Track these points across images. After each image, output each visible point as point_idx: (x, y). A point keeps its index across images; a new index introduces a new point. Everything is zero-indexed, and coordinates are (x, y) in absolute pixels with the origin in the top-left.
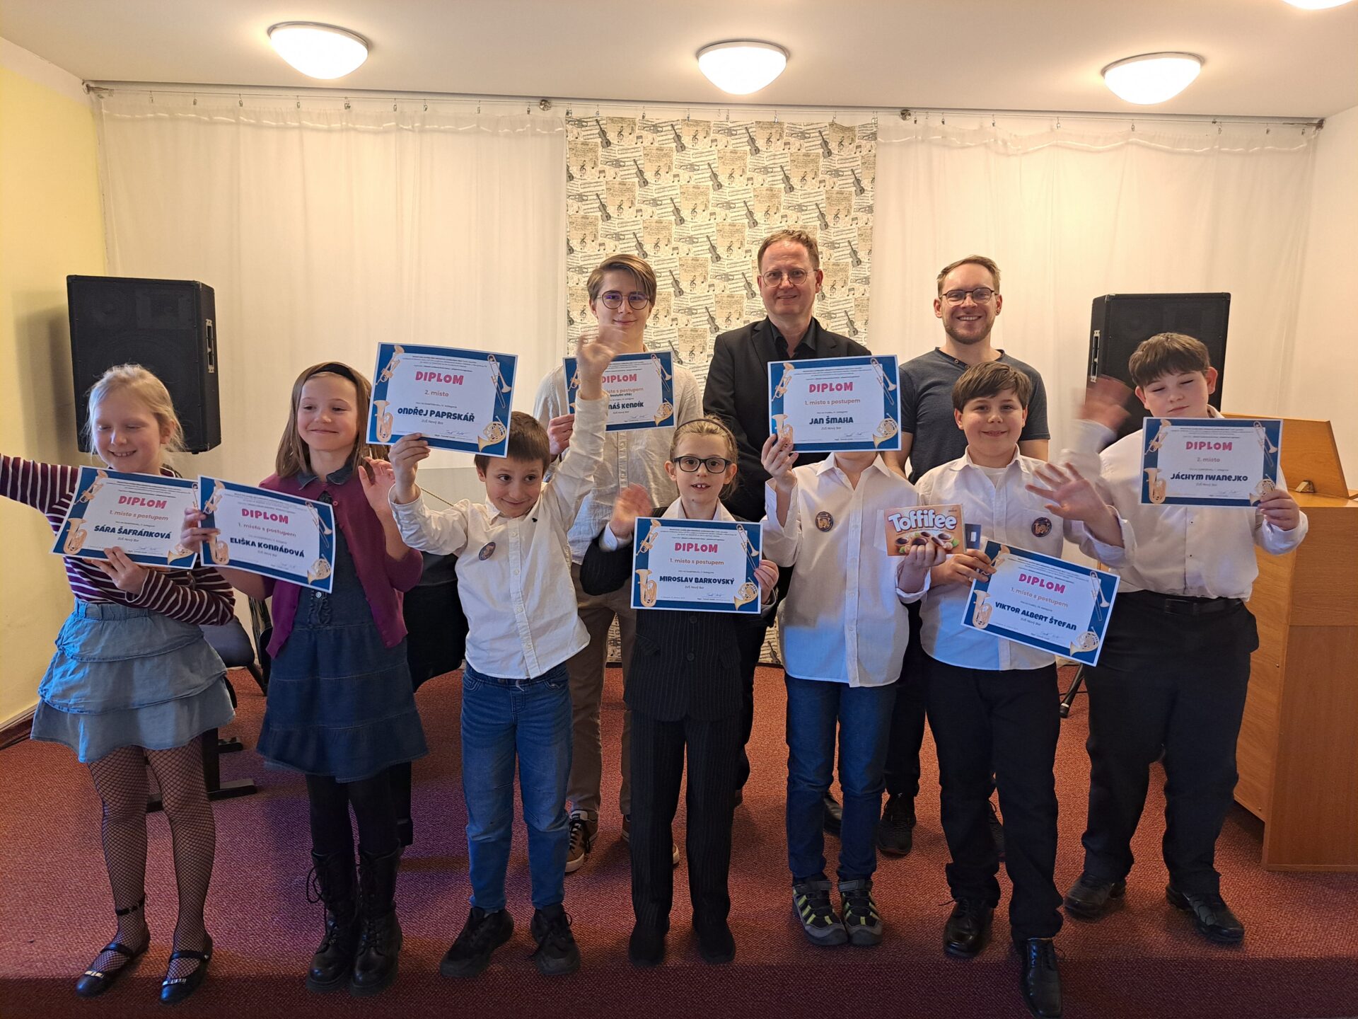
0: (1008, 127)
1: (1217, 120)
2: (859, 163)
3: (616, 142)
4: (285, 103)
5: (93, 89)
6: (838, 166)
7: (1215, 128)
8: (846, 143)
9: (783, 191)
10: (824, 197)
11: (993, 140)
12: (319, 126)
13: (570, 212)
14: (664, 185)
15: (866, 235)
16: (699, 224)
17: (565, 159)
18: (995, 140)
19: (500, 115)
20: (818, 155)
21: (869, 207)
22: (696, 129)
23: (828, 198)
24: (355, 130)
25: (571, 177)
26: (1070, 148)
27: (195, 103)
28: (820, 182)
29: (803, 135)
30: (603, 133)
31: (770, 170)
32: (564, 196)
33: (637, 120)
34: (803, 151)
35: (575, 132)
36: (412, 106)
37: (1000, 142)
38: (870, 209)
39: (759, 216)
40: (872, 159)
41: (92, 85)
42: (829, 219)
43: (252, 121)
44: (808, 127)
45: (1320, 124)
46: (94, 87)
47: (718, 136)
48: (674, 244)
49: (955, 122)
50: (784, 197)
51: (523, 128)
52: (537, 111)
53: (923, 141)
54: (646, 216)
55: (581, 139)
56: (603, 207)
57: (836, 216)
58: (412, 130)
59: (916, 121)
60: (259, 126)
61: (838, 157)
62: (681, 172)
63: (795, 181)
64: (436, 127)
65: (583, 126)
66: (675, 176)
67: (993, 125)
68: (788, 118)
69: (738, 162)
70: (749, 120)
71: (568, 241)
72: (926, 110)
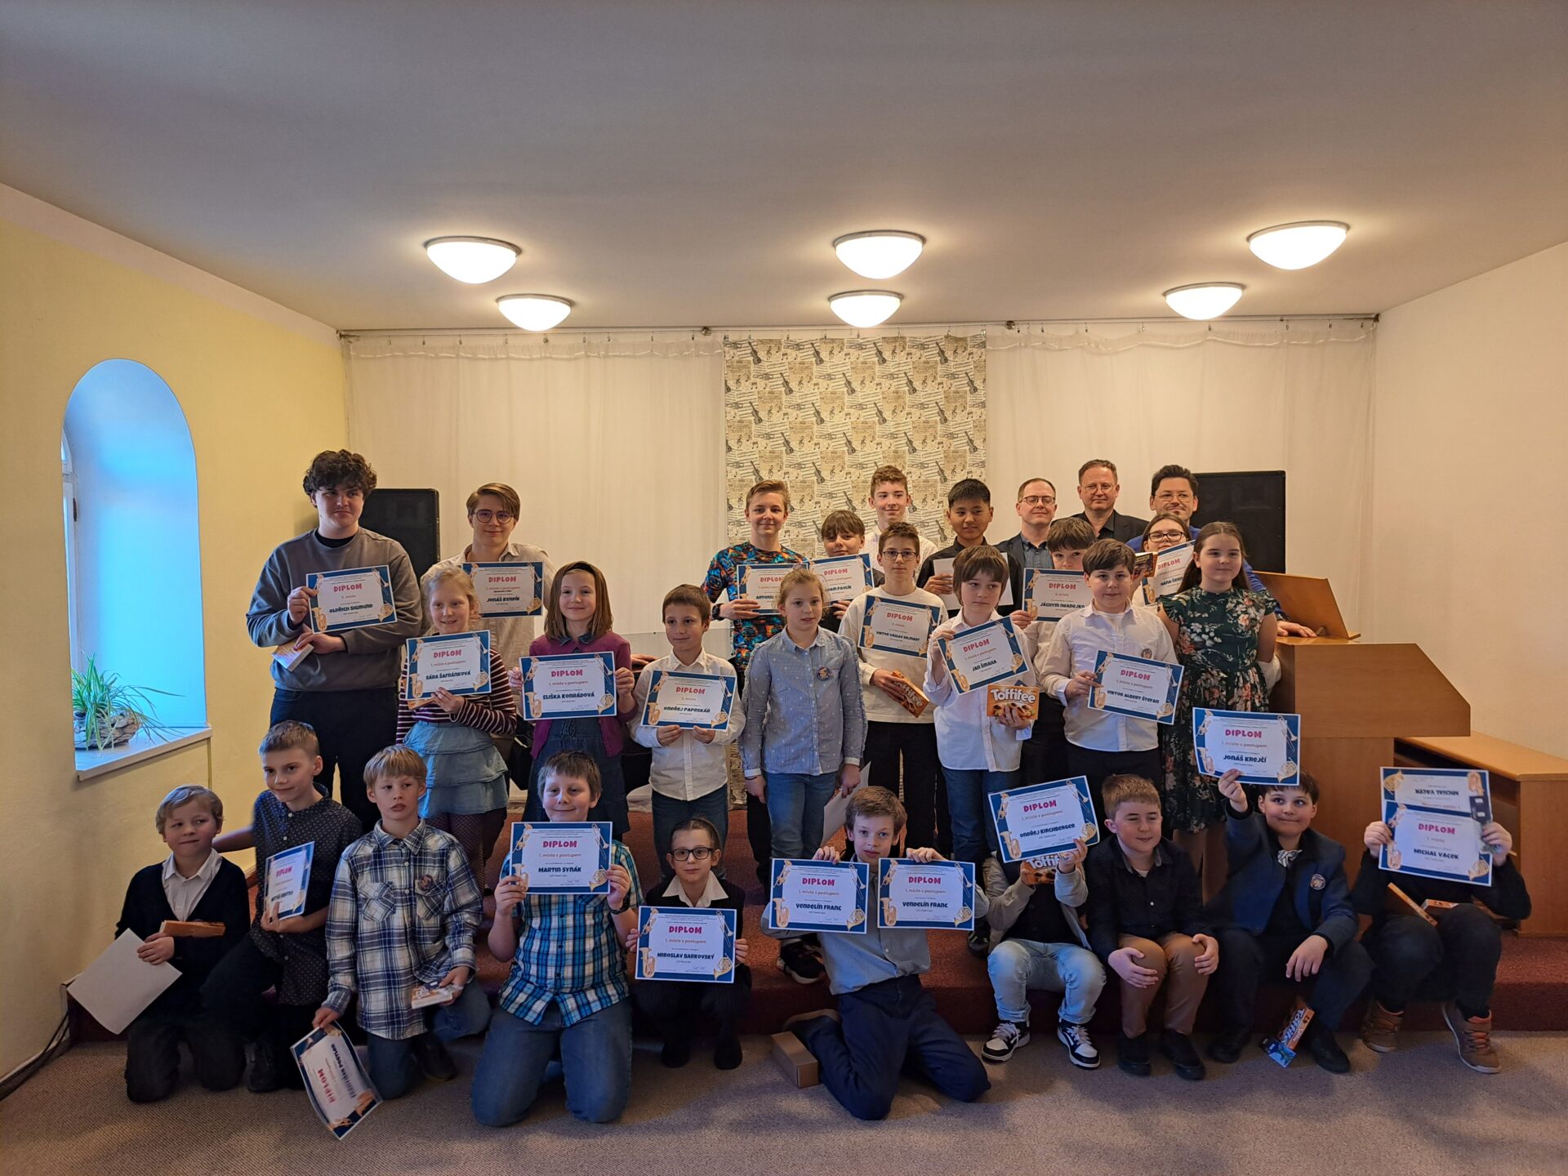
0: (1098, 332)
1: (1284, 318)
2: (972, 366)
3: (765, 359)
4: (496, 341)
6: (954, 370)
7: (1285, 323)
8: (959, 351)
9: (907, 392)
10: (942, 396)
11: (1086, 344)
12: (523, 357)
13: (729, 418)
14: (806, 392)
15: (980, 426)
16: (838, 422)
17: (723, 375)
18: (1089, 344)
19: (670, 342)
20: (936, 362)
21: (982, 403)
22: (831, 345)
23: (946, 397)
24: (551, 358)
25: (728, 389)
26: (1153, 346)
27: (424, 344)
28: (939, 384)
29: (923, 347)
30: (754, 353)
31: (895, 376)
32: (723, 405)
33: (783, 341)
34: (923, 359)
35: (731, 353)
36: (596, 339)
38: (983, 405)
39: (887, 415)
40: (983, 363)
41: (343, 333)
42: (948, 414)
43: (469, 355)
44: (927, 340)
45: (1376, 319)
46: (344, 335)
47: (851, 351)
48: (816, 440)
49: (1051, 330)
50: (908, 398)
51: (688, 351)
52: (700, 338)
53: (1026, 346)
54: (791, 419)
55: (736, 358)
56: (756, 412)
57: (954, 411)
58: (599, 356)
59: (1019, 331)
60: (475, 359)
61: (953, 363)
62: (820, 381)
63: (917, 384)
64: (618, 354)
65: (738, 348)
66: (815, 385)
67: (1086, 331)
68: (909, 333)
69: (868, 371)
70: (876, 336)
71: (727, 441)
72: (1028, 321)
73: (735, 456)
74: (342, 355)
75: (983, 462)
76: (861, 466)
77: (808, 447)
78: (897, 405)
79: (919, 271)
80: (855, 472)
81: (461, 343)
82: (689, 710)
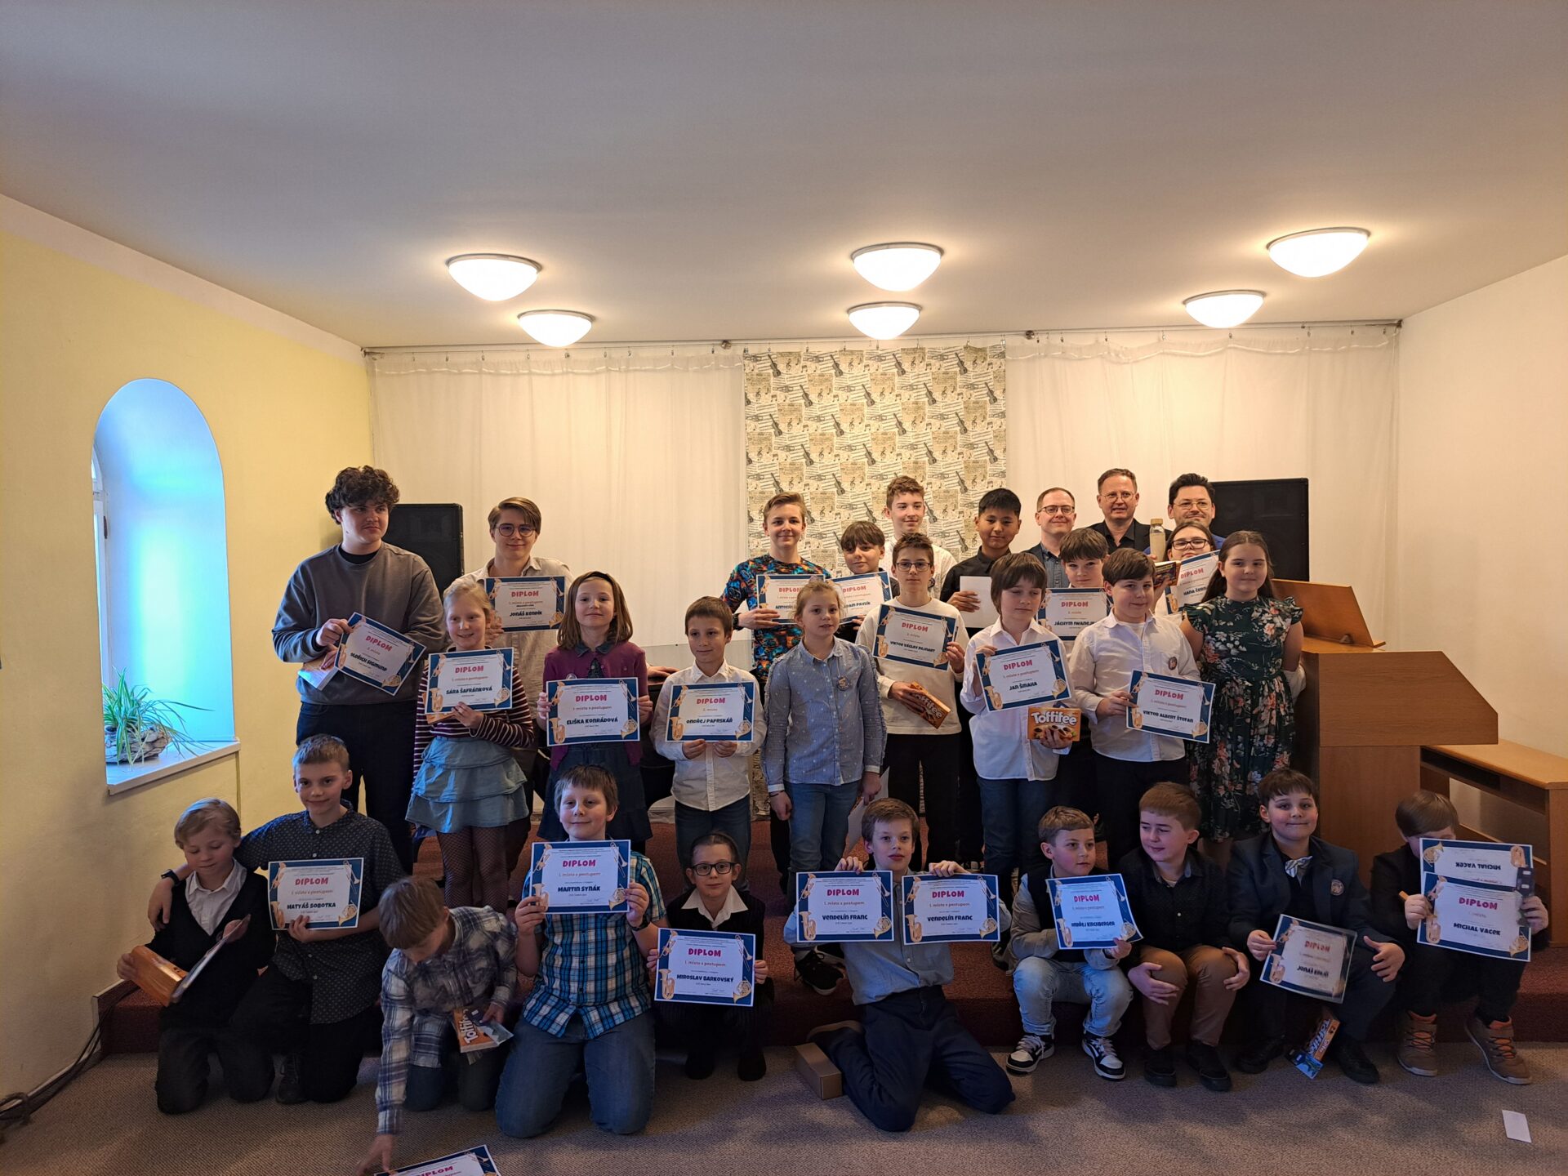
0: (1118, 341)
1: (1306, 325)
2: (991, 377)
3: (785, 372)
4: (518, 356)
5: (369, 353)
6: (973, 381)
7: (1305, 331)
8: (978, 362)
9: (927, 403)
10: (962, 406)
11: (1106, 353)
12: (545, 372)
13: (749, 430)
14: (826, 404)
15: (1000, 436)
16: (857, 434)
17: (743, 388)
18: (1109, 353)
19: (690, 355)
20: (955, 373)
21: (1002, 413)
22: (851, 357)
23: (966, 408)
24: (572, 373)
25: (748, 402)
26: (1174, 355)
27: (447, 360)
28: (959, 394)
29: (942, 357)
30: (774, 365)
31: (915, 387)
32: (743, 416)
33: (802, 353)
34: (943, 370)
35: (751, 365)
36: (619, 354)
37: (1113, 354)
38: (1003, 415)
39: (907, 425)
40: (1002, 373)
41: (367, 350)
42: (968, 424)
43: (492, 371)
44: (946, 351)
45: (1399, 324)
46: (368, 352)
47: (870, 362)
48: (836, 452)
49: (1072, 340)
50: (928, 408)
51: (709, 364)
52: (721, 351)
53: (1046, 356)
54: (811, 430)
55: (756, 371)
56: (776, 425)
57: (974, 422)
58: (620, 371)
59: (1038, 341)
60: (498, 374)
61: (972, 374)
62: (840, 393)
63: (937, 395)
64: (638, 368)
65: (757, 361)
66: (834, 396)
67: (1106, 340)
68: (928, 344)
69: (888, 382)
70: (894, 349)
71: (747, 453)
72: (1047, 331)
73: (756, 469)
74: (367, 372)
75: (1003, 472)
76: (881, 477)
77: (828, 459)
78: (917, 415)
79: (937, 283)
80: (875, 484)
81: (483, 359)
82: (711, 721)
